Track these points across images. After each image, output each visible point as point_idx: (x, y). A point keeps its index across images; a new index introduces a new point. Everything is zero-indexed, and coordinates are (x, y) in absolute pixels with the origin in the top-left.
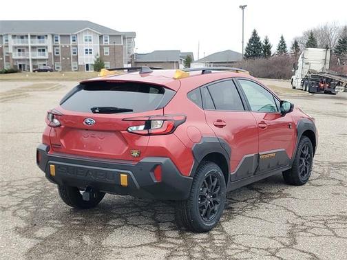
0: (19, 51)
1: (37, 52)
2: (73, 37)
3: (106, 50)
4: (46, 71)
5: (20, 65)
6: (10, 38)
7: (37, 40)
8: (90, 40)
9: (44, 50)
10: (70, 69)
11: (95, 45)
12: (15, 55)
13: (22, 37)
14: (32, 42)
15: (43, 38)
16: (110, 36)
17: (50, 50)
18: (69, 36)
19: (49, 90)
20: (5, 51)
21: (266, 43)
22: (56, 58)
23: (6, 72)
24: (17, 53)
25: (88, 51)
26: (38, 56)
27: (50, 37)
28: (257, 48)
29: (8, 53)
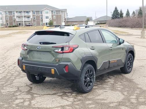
0: (19, 18)
1: (26, 18)
2: (41, 12)
3: (54, 17)
4: (30, 26)
5: (19, 24)
6: (15, 12)
7: (26, 13)
8: (48, 13)
9: (29, 17)
10: (39, 25)
11: (50, 15)
12: (17, 20)
13: (20, 12)
14: (24, 14)
15: (29, 12)
16: (56, 11)
17: (31, 17)
18: (39, 11)
19: (24, 34)
20: (13, 18)
21: (121, 12)
22: (34, 21)
23: (13, 27)
24: (18, 18)
25: (47, 17)
26: (27, 20)
27: (31, 12)
28: (117, 14)
29: (14, 19)
